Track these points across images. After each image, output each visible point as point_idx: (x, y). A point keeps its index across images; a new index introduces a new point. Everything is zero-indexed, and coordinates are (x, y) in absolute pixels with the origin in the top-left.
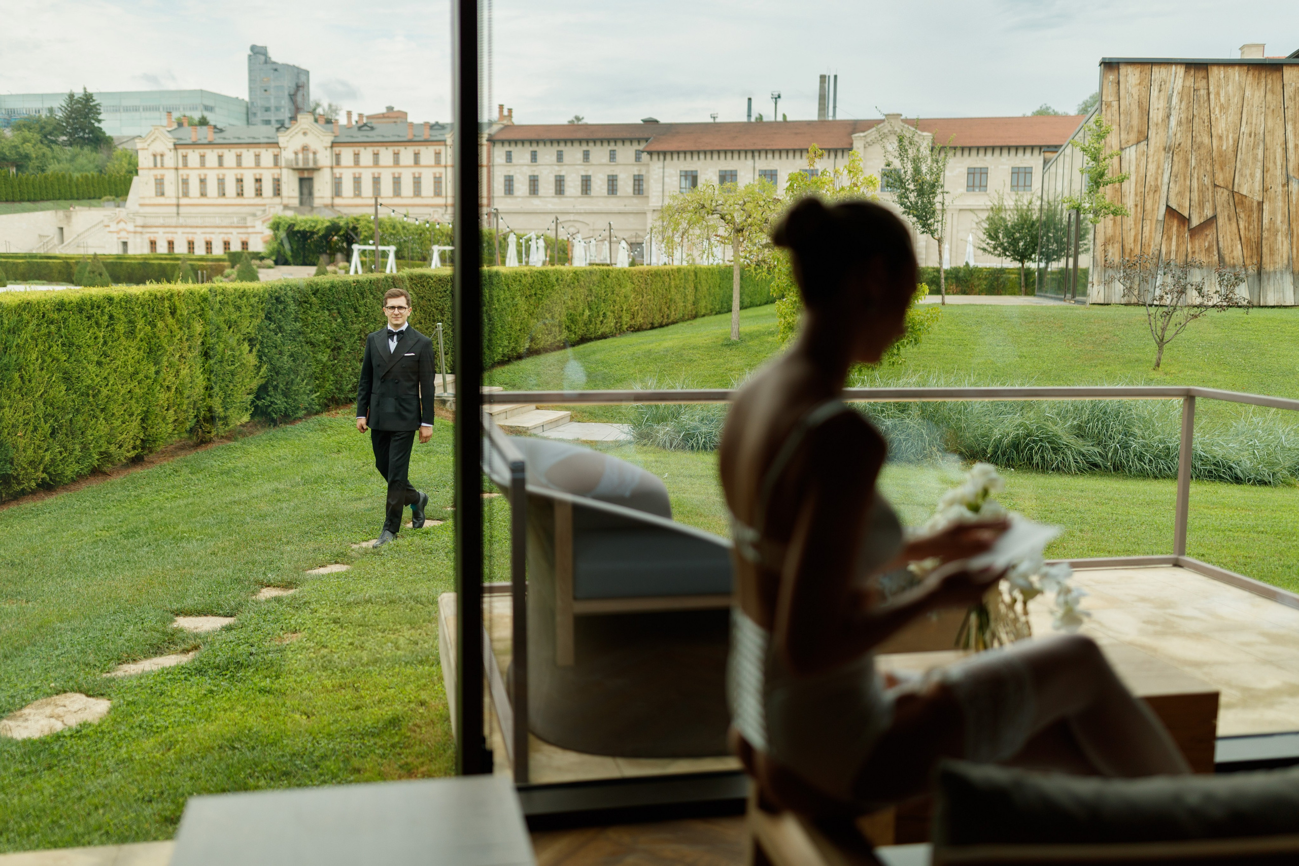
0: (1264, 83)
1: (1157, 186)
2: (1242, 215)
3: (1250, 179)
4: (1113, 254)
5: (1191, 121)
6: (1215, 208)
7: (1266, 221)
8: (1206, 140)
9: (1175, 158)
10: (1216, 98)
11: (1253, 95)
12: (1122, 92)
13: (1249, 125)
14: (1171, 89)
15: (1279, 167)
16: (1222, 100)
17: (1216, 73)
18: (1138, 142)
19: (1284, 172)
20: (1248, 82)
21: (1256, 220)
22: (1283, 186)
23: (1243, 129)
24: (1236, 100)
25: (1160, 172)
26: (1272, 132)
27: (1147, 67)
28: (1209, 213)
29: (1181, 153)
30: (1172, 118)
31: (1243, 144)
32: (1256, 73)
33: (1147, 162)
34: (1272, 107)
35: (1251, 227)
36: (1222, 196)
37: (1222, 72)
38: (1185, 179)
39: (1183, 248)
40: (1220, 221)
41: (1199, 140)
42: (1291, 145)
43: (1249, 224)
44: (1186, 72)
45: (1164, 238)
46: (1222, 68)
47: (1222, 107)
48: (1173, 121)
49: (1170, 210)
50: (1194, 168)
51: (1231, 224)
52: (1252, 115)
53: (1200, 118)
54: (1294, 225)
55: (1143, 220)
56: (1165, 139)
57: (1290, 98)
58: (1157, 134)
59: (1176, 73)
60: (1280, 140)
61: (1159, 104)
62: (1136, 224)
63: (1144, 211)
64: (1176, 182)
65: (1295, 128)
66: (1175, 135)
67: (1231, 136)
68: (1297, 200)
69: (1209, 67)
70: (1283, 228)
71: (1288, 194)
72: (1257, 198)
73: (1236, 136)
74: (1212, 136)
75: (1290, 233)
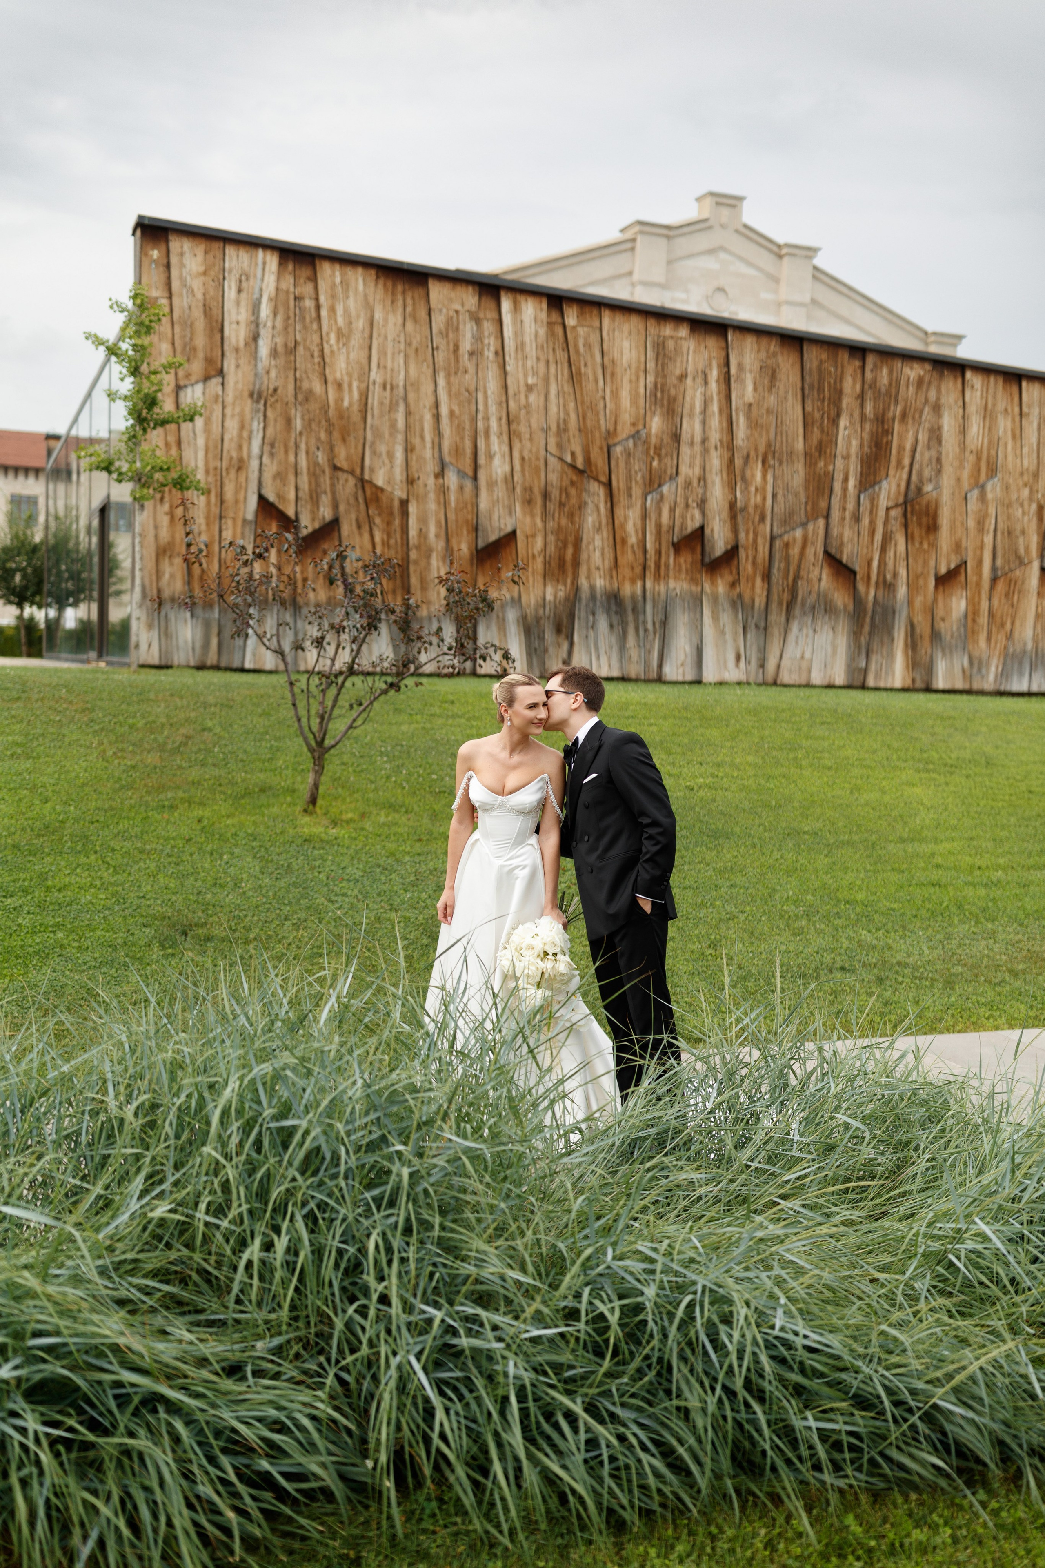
0: (400, 303)
1: (241, 460)
2: (378, 520)
3: (387, 461)
4: (172, 576)
5: (291, 350)
6: (335, 506)
7: (413, 533)
8: (318, 387)
9: (269, 414)
10: (330, 317)
11: (386, 320)
12: (175, 284)
13: (382, 370)
14: (257, 290)
15: (428, 445)
16: (340, 321)
17: (329, 272)
18: (206, 379)
19: (436, 455)
20: (378, 297)
21: (398, 530)
22: (437, 476)
23: (373, 375)
24: (360, 324)
25: (245, 434)
26: (416, 386)
27: (217, 246)
28: (326, 513)
29: (278, 405)
30: (261, 342)
31: (374, 401)
32: (389, 284)
33: (224, 415)
34: (415, 344)
35: (392, 541)
36: (347, 486)
37: (338, 273)
38: (286, 452)
39: (288, 570)
40: (347, 528)
41: (305, 385)
42: (444, 411)
43: (389, 536)
44: (280, 264)
46: (337, 267)
47: (340, 333)
48: (264, 349)
49: (265, 505)
50: (301, 433)
51: (361, 534)
52: (385, 354)
53: (307, 349)
54: (454, 542)
55: (221, 517)
56: (251, 378)
57: (441, 332)
58: (238, 366)
59: (264, 263)
60: (429, 401)
61: (238, 313)
62: (208, 524)
63: (222, 502)
64: (272, 455)
65: (449, 383)
66: (268, 372)
67: (355, 384)
68: (457, 501)
69: (317, 262)
70: (439, 545)
71: (443, 491)
72: (399, 493)
73: (364, 385)
74: (326, 382)
75: (449, 555)
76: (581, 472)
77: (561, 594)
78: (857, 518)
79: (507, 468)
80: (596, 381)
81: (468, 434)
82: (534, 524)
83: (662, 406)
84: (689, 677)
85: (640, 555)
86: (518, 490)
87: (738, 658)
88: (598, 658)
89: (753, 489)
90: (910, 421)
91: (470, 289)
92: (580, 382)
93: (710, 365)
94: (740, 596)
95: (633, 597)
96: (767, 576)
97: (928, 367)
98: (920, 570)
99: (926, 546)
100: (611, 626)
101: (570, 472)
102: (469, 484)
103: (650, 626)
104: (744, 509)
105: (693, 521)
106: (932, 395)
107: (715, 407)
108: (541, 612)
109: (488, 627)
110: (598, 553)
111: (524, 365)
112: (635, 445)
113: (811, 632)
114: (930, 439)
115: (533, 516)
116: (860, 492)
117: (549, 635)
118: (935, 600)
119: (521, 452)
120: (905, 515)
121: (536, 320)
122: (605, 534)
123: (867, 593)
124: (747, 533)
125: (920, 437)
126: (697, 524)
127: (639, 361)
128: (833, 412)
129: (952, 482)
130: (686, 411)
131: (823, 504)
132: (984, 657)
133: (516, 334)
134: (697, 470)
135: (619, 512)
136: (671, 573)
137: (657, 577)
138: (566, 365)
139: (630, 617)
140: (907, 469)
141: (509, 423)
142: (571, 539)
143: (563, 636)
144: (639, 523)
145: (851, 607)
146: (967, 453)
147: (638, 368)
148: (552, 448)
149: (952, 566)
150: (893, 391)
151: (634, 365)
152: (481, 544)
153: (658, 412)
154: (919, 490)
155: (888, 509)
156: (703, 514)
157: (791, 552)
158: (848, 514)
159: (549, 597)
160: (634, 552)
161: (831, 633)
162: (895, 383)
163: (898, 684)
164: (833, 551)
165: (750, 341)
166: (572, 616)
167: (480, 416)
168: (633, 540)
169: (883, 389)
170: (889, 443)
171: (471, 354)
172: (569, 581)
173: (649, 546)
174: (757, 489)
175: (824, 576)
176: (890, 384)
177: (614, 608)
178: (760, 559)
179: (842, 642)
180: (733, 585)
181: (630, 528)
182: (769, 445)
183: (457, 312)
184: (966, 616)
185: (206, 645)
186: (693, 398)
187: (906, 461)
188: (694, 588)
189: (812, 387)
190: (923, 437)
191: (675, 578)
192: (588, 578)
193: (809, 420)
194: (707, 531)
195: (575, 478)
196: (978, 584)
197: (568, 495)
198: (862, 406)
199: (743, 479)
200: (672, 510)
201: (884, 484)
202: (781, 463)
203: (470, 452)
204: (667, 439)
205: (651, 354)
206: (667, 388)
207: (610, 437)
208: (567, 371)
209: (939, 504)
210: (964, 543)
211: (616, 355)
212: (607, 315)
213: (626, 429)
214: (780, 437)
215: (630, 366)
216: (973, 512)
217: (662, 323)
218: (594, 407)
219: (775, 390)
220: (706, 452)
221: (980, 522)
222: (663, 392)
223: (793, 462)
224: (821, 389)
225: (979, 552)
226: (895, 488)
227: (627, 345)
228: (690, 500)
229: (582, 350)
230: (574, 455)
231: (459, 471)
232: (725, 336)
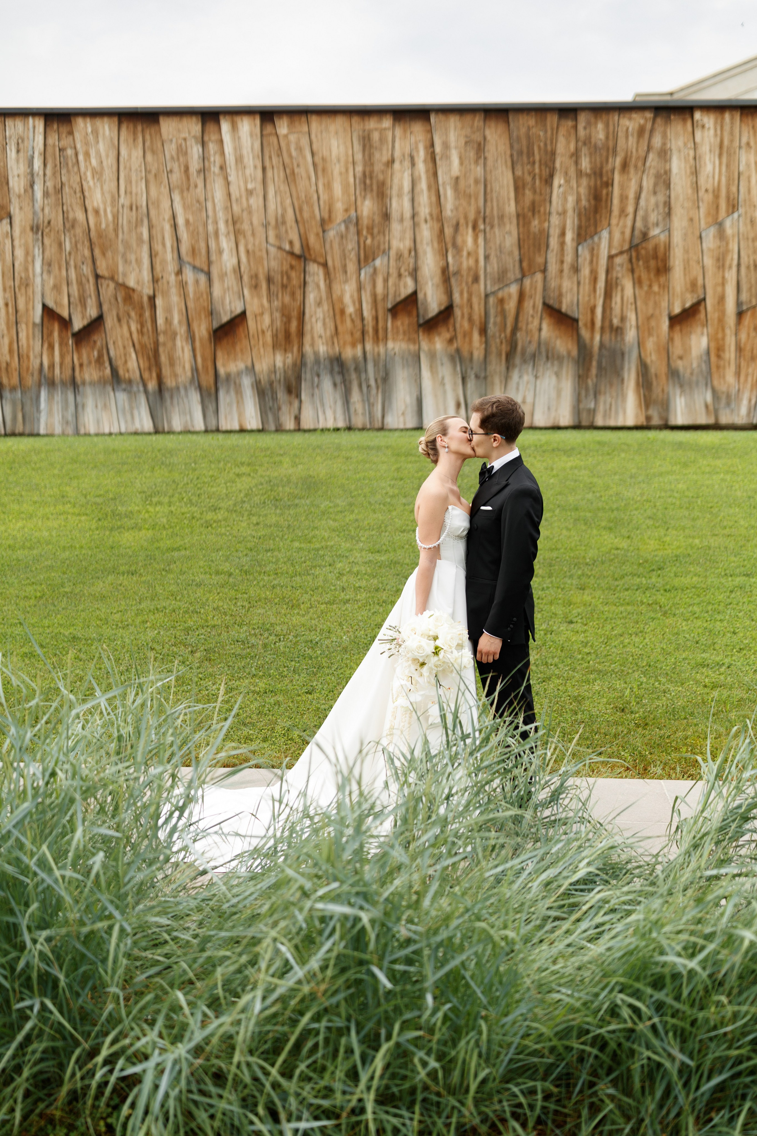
0: (141, 139)
1: (28, 278)
2: (133, 314)
3: (135, 266)
6: (100, 305)
7: (160, 321)
8: (80, 216)
9: (47, 241)
10: (85, 161)
11: (130, 155)
13: (128, 195)
14: (30, 148)
15: (169, 250)
16: (94, 162)
17: (82, 125)
19: (175, 257)
20: (122, 139)
21: (149, 320)
22: (176, 274)
23: (122, 200)
24: (109, 162)
25: (30, 259)
26: (157, 204)
27: (0, 120)
28: (92, 312)
29: (52, 234)
30: (36, 187)
31: (124, 221)
32: (131, 126)
33: (13, 246)
34: (154, 171)
35: (145, 330)
36: (108, 289)
37: (89, 125)
38: (60, 268)
39: (68, 359)
40: (110, 321)
41: (71, 216)
42: (181, 221)
43: (142, 326)
44: (46, 125)
45: (46, 346)
46: (88, 120)
47: (94, 172)
48: (39, 192)
49: (47, 311)
50: (70, 253)
51: (121, 326)
52: (131, 182)
53: (71, 187)
54: (195, 326)
55: (17, 323)
56: (30, 216)
57: (172, 158)
58: (21, 208)
59: (34, 127)
60: (167, 215)
61: (18, 168)
62: (8, 328)
63: (17, 311)
64: (49, 272)
65: (183, 198)
66: (43, 210)
67: (109, 210)
68: (195, 293)
69: (72, 119)
70: (182, 330)
71: (182, 285)
72: (147, 291)
73: (115, 209)
74: (86, 211)
75: (191, 336)
76: (298, 257)
77: (289, 361)
78: (576, 269)
79: (235, 261)
80: (309, 178)
81: (202, 236)
82: (262, 306)
83: (372, 190)
84: (411, 424)
85: (358, 323)
86: (246, 278)
87: (458, 405)
88: (324, 413)
89: (465, 253)
90: (632, 170)
91: (194, 119)
92: (295, 180)
93: (417, 148)
94: (458, 351)
95: (355, 359)
96: (483, 331)
97: (649, 115)
98: (650, 311)
99: (656, 288)
100: (335, 385)
101: (289, 258)
102: (203, 278)
103: (372, 382)
104: (457, 273)
105: (408, 287)
106: (657, 141)
107: (423, 185)
108: (273, 376)
109: (228, 392)
110: (320, 324)
111: (244, 174)
112: (347, 228)
113: (532, 379)
114: (656, 185)
115: (260, 297)
116: (579, 244)
117: (281, 395)
118: (671, 339)
119: (246, 246)
120: (630, 260)
121: (251, 135)
122: (326, 306)
123: (592, 338)
124: (461, 293)
125: (645, 184)
126: (410, 290)
127: (347, 155)
128: (545, 173)
129: (685, 223)
130: (394, 192)
131: (540, 260)
132: (733, 391)
133: (235, 149)
134: (408, 243)
135: (337, 288)
136: (390, 335)
137: (377, 339)
138: (281, 168)
139: (354, 376)
140: (631, 217)
141: (234, 223)
142: (295, 314)
143: (293, 396)
144: (356, 295)
145: (575, 353)
146: (701, 193)
147: (347, 162)
148: (272, 239)
149: (688, 305)
150: (611, 144)
151: (343, 160)
152: (215, 325)
153: (369, 196)
154: (645, 236)
155: (611, 257)
156: (416, 280)
157: (507, 307)
158: (566, 267)
159: (279, 363)
160: (353, 321)
161: (554, 379)
162: (612, 136)
163: (630, 422)
164: (551, 302)
165: (453, 121)
166: (299, 378)
167: (210, 221)
168: (350, 309)
169: (600, 144)
170: (610, 196)
171: (199, 172)
172: (295, 349)
173: (366, 314)
174: (469, 254)
175: (545, 326)
176: (607, 138)
177: (336, 369)
178: (476, 317)
179: (568, 386)
180: (451, 341)
181: (347, 299)
182: (478, 212)
183: (185, 139)
184: (708, 352)
185: (14, 419)
186: (401, 179)
187: (630, 209)
188: (412, 347)
189: (520, 153)
190: (648, 183)
191: (394, 339)
192: (312, 345)
193: (520, 184)
194: (420, 296)
195: (294, 262)
196: (721, 320)
197: (289, 278)
198: (577, 163)
199: (454, 245)
200: (386, 280)
201: (605, 234)
202: (492, 227)
203: (204, 251)
204: (377, 219)
205: (357, 147)
206: (375, 174)
207: (324, 224)
208: (282, 174)
209: (668, 247)
210: (700, 282)
211: (326, 153)
212: (314, 120)
213: (339, 215)
214: (489, 204)
215: (339, 160)
216: (709, 249)
217: (366, 118)
218: (308, 200)
219: (482, 161)
220: (415, 225)
221: (718, 260)
222: (371, 178)
223: (504, 225)
224: (530, 153)
225: (719, 289)
226: (617, 236)
227: (334, 143)
228: (402, 270)
229: (294, 153)
230: (291, 243)
231: (194, 267)
232: (429, 120)
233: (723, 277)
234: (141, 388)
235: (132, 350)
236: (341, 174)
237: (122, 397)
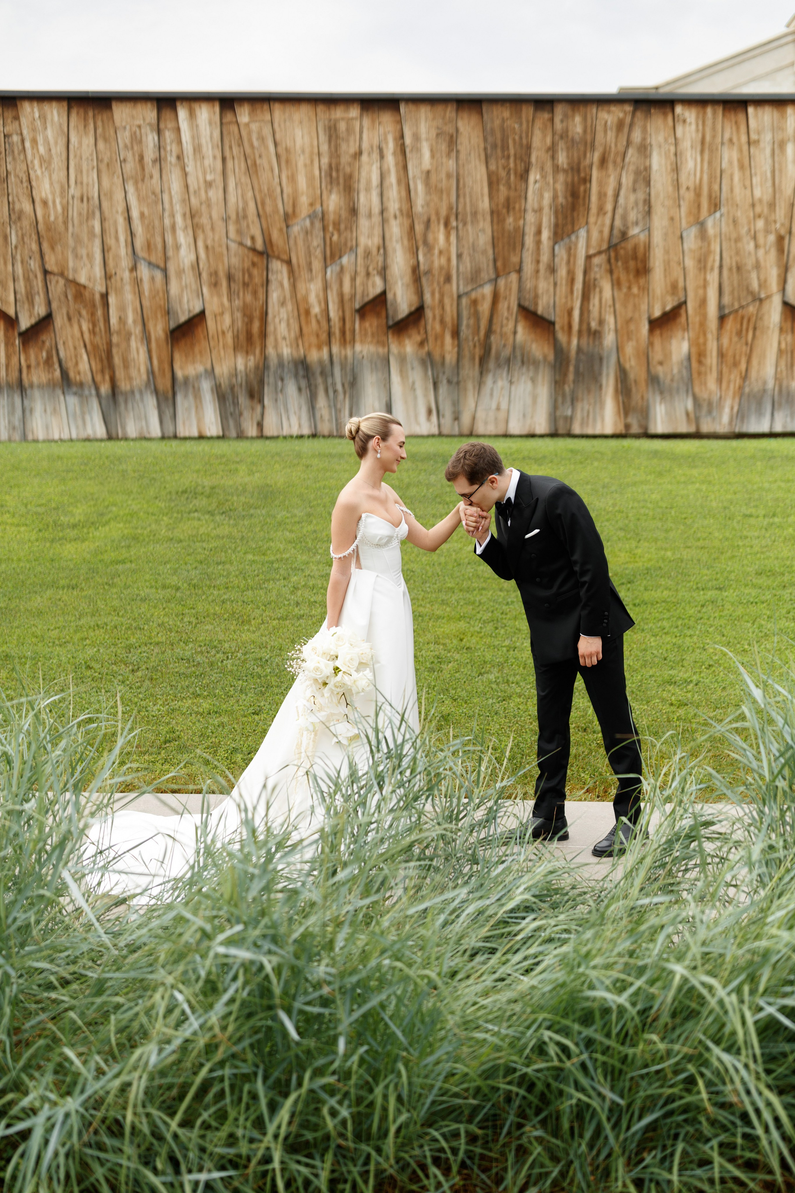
3: (87, 262)
6: (49, 303)
7: (114, 320)
15: (122, 244)
16: (42, 149)
17: (28, 110)
19: (129, 252)
21: (101, 319)
22: (131, 270)
23: (72, 190)
24: (58, 150)
26: (109, 195)
28: (40, 310)
31: (73, 213)
32: (82, 111)
35: (97, 329)
36: (58, 286)
38: (5, 263)
39: (15, 361)
40: (59, 321)
41: (17, 207)
42: (135, 214)
43: (94, 325)
46: (35, 104)
47: (42, 160)
54: (151, 326)
57: (126, 146)
60: (120, 207)
65: (137, 189)
68: (151, 290)
69: (18, 103)
71: (137, 283)
75: (146, 337)
76: (261, 254)
77: (251, 363)
78: (552, 269)
79: (193, 257)
80: (272, 170)
81: (157, 231)
82: (222, 305)
83: (338, 184)
85: (324, 323)
86: (205, 275)
88: (288, 419)
89: (436, 252)
90: (611, 166)
91: (149, 105)
92: (256, 172)
93: (386, 139)
94: (429, 354)
95: (321, 362)
96: (456, 334)
98: (629, 314)
99: (635, 290)
100: (300, 389)
101: (250, 254)
102: (159, 275)
104: (428, 272)
105: (375, 288)
106: (636, 136)
107: (392, 179)
108: (234, 380)
109: (186, 396)
110: (283, 325)
111: (202, 165)
112: (312, 223)
113: (506, 384)
114: (635, 182)
115: (219, 297)
116: (555, 243)
117: (243, 400)
118: (651, 344)
119: (205, 241)
120: (609, 261)
121: (210, 123)
122: (290, 307)
123: (569, 342)
124: (433, 294)
126: (379, 290)
127: (312, 146)
128: (521, 167)
129: (665, 222)
130: (362, 185)
131: (515, 259)
132: (715, 399)
133: (193, 137)
134: (376, 240)
135: (301, 286)
136: (357, 338)
137: (343, 342)
138: (243, 159)
139: (319, 380)
140: (609, 215)
141: (192, 217)
142: (256, 314)
143: (256, 401)
144: (321, 294)
145: (551, 357)
147: (312, 153)
148: (232, 234)
149: (668, 308)
150: (589, 138)
151: (307, 151)
152: (173, 325)
153: (335, 190)
154: (624, 235)
155: (589, 257)
156: (384, 280)
158: (541, 267)
159: (240, 366)
160: (318, 321)
161: (529, 384)
162: (590, 130)
163: (609, 430)
164: (526, 304)
165: (424, 111)
166: (262, 383)
167: (166, 214)
168: (316, 310)
169: (577, 137)
170: (587, 193)
171: (154, 162)
172: (258, 351)
173: (332, 314)
174: (440, 252)
175: (520, 329)
176: (585, 131)
177: (301, 373)
178: (447, 318)
179: (544, 392)
180: (421, 344)
181: (313, 299)
182: (450, 208)
183: (139, 127)
184: (689, 358)
186: (369, 172)
187: (609, 207)
188: (380, 350)
189: (494, 146)
191: (362, 342)
192: (276, 347)
193: (494, 179)
194: (390, 296)
195: (256, 260)
196: (703, 324)
197: (250, 275)
198: (553, 158)
199: (425, 243)
200: (353, 279)
201: (582, 232)
202: (465, 224)
203: (160, 246)
204: (344, 214)
205: (323, 138)
206: (341, 167)
207: (288, 218)
208: (243, 165)
209: (648, 246)
210: (681, 284)
211: (289, 144)
212: (277, 108)
213: (304, 210)
214: (461, 200)
215: (303, 151)
216: (691, 250)
217: (332, 107)
218: (271, 193)
219: (454, 154)
220: (384, 222)
221: (699, 261)
222: (338, 170)
223: (478, 222)
224: (505, 147)
225: (701, 292)
226: (595, 235)
227: (298, 133)
228: (371, 269)
229: (256, 143)
230: (253, 238)
231: (150, 264)
232: (398, 110)
233: (705, 280)
234: (93, 392)
235: (83, 351)
236: (305, 165)
237: (73, 401)
